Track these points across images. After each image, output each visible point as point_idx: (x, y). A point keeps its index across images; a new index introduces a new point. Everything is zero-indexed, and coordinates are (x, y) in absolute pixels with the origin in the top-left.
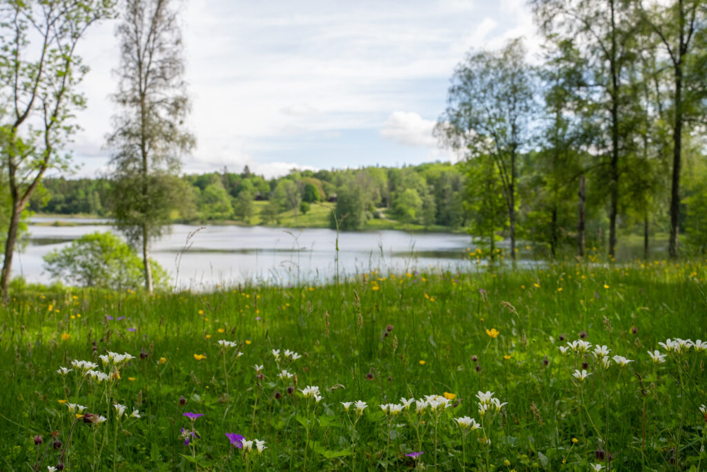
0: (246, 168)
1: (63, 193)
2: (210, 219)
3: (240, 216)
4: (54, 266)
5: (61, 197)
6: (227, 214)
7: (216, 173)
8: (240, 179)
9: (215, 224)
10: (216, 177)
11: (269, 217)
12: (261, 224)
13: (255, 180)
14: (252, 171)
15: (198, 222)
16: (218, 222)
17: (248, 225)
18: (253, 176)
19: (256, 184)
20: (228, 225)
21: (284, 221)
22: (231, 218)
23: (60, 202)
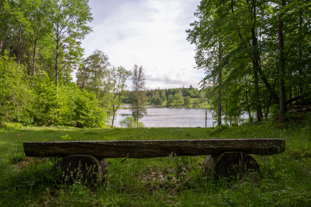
0: (191, 86)
1: (128, 96)
2: (175, 105)
3: (186, 105)
4: (121, 123)
5: (127, 97)
6: (182, 104)
7: (180, 88)
8: (188, 90)
9: (177, 108)
10: (180, 90)
11: (196, 105)
12: (193, 108)
13: (194, 90)
14: (193, 87)
15: (171, 107)
16: (178, 107)
17: (188, 108)
18: (193, 89)
19: (194, 92)
20: (181, 108)
21: (201, 106)
22: (183, 105)
23: (127, 99)
